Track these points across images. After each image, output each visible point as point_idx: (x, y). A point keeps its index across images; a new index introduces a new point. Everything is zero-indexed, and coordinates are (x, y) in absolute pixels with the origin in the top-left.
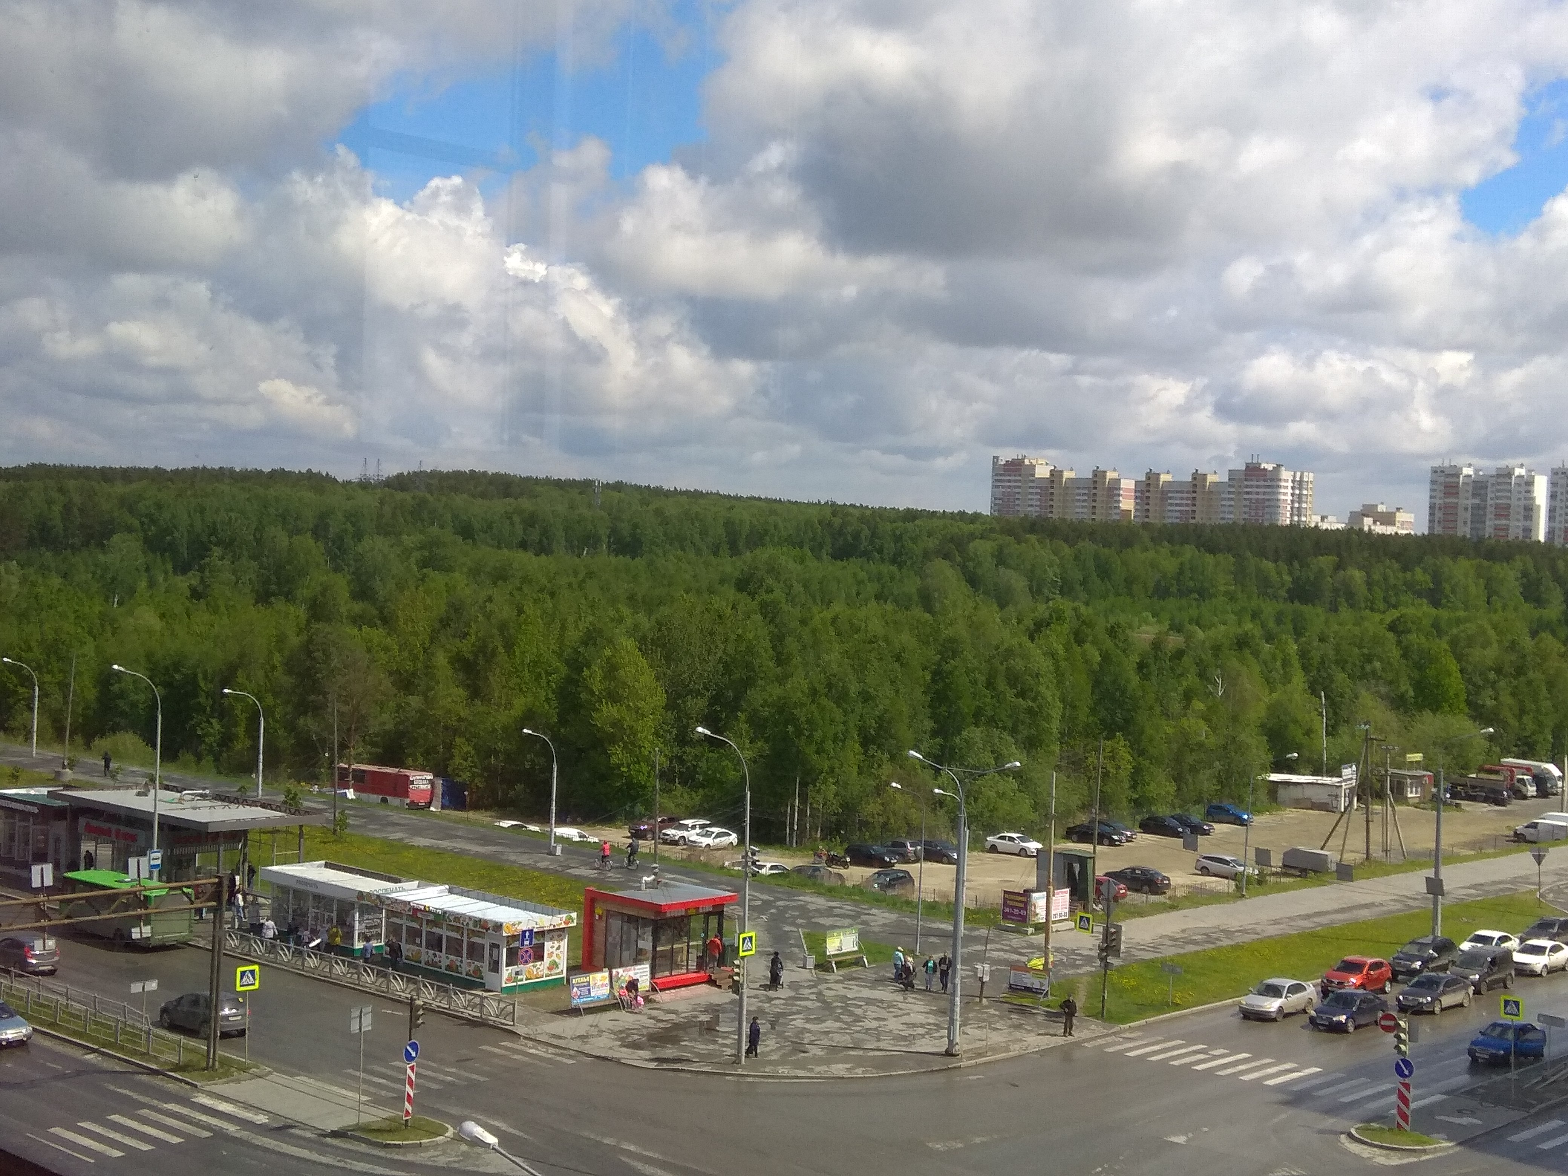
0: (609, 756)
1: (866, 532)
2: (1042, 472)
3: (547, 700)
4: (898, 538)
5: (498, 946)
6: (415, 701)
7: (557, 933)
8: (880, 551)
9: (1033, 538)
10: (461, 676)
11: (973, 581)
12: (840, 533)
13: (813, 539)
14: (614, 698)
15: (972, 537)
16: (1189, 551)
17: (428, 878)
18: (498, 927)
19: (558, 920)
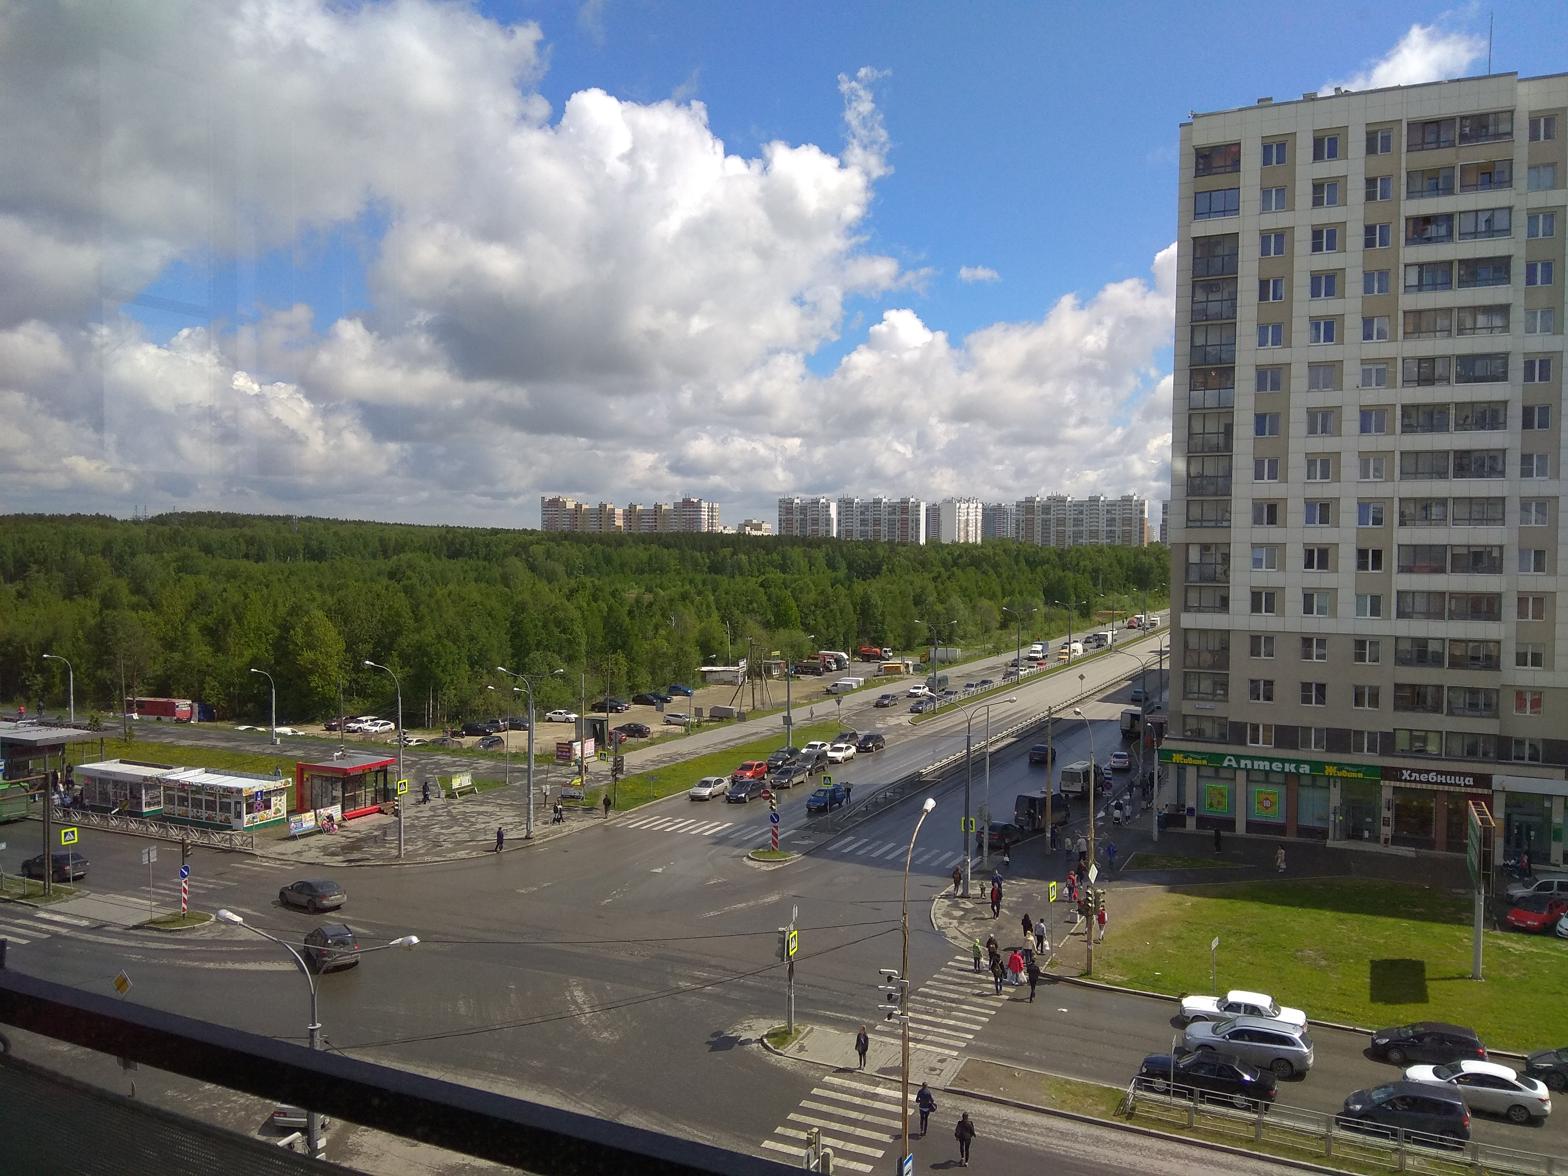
0: (309, 683)
1: (468, 543)
2: (570, 505)
3: (267, 651)
4: (487, 546)
5: (240, 803)
6: (177, 656)
7: (279, 791)
8: (477, 553)
9: (566, 543)
10: (208, 639)
11: (533, 568)
12: (452, 543)
13: (435, 548)
14: (311, 647)
15: (532, 543)
16: (654, 548)
17: (190, 764)
18: (240, 791)
19: (279, 784)
